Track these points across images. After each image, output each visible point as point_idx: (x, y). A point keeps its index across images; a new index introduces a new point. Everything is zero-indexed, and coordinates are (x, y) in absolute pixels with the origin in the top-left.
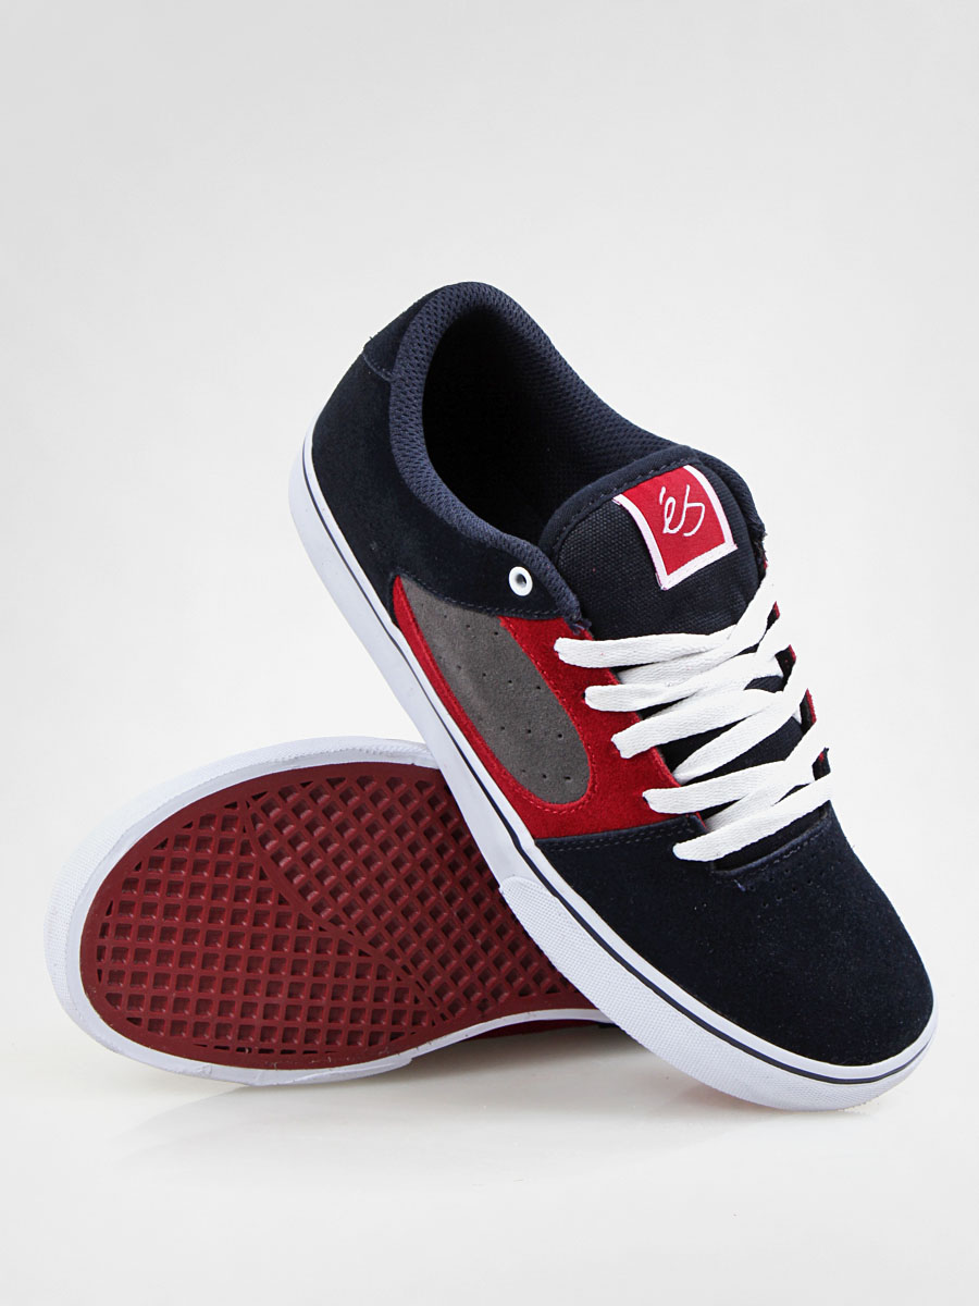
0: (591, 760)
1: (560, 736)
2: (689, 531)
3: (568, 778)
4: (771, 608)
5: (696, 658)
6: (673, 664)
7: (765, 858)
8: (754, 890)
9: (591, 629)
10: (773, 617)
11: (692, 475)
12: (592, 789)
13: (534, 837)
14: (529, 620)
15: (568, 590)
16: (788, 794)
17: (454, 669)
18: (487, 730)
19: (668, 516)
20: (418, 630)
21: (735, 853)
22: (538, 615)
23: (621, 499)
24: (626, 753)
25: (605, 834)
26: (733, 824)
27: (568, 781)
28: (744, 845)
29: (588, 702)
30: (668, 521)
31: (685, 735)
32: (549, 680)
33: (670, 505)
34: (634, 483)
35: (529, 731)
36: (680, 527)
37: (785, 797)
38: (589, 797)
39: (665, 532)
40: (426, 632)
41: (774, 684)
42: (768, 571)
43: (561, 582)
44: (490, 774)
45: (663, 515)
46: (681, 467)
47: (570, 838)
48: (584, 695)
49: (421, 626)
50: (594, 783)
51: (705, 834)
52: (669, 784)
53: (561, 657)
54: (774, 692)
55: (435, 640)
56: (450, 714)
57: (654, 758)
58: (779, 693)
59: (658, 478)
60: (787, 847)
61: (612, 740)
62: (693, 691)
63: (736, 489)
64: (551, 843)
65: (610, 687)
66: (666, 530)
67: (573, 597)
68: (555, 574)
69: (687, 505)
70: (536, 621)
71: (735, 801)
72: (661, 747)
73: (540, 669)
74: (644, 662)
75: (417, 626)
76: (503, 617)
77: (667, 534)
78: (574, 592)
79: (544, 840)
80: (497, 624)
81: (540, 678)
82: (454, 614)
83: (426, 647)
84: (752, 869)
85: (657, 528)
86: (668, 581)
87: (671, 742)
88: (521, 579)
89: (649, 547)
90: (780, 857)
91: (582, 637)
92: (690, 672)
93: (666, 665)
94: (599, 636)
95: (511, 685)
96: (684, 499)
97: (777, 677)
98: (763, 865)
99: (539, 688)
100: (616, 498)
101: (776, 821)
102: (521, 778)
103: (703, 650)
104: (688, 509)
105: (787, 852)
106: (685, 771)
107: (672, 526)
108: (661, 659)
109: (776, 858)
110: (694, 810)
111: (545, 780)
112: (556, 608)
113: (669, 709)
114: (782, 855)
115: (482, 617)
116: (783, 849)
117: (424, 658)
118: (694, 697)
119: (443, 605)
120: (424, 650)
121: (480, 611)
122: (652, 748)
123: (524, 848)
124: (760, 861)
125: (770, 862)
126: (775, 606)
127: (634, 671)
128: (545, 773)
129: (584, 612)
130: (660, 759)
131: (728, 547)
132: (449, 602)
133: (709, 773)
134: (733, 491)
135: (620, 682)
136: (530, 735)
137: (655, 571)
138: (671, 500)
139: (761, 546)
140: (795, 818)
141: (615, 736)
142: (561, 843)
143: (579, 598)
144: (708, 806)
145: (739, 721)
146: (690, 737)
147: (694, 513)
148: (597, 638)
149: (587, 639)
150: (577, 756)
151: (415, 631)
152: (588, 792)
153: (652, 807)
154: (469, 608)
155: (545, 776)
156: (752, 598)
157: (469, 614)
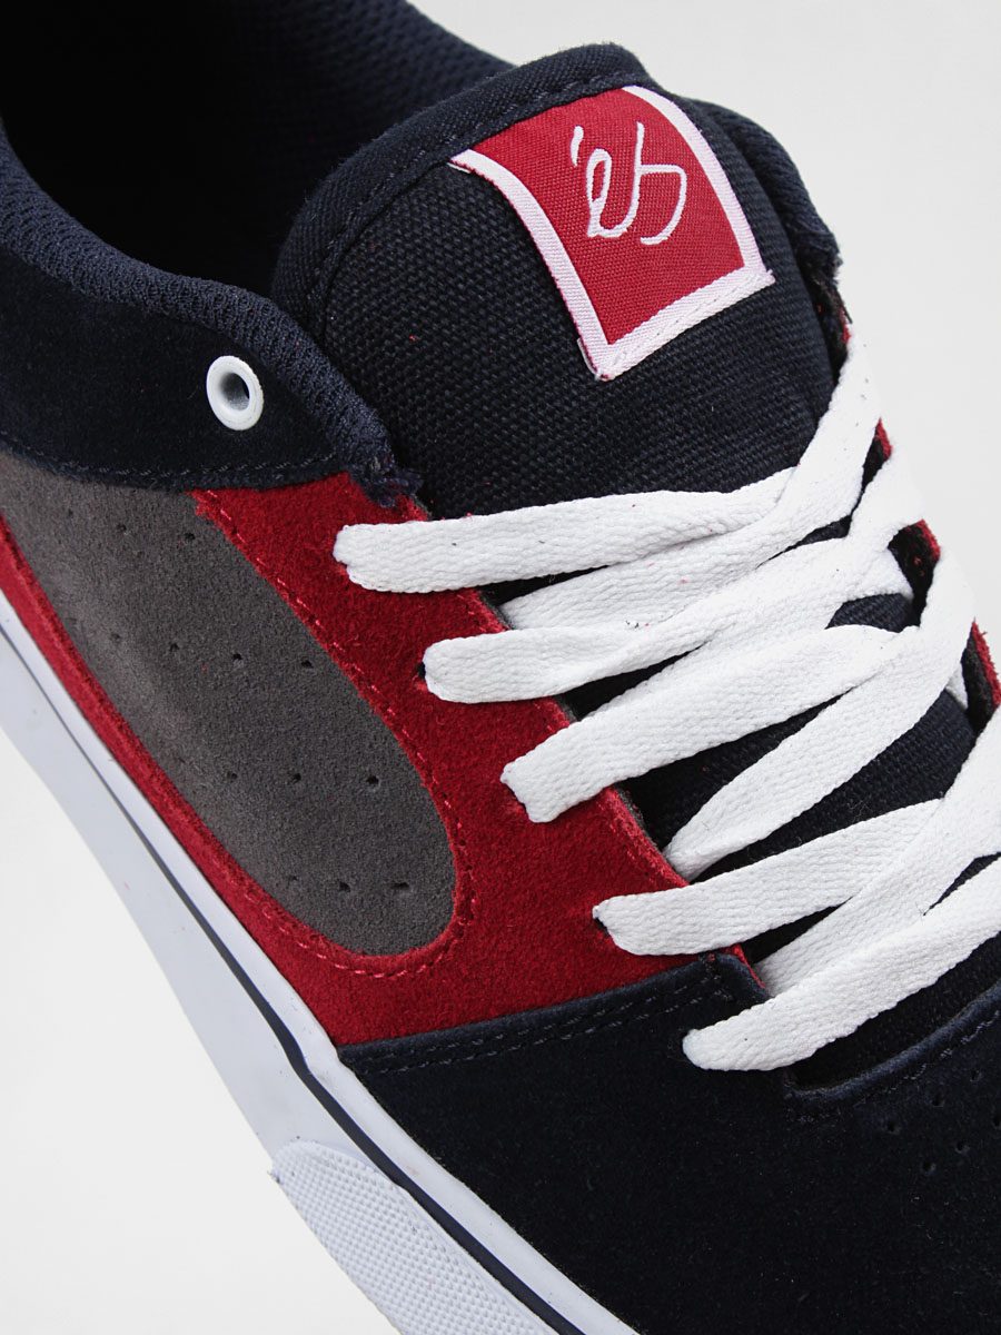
0: (455, 834)
1: (373, 780)
2: (654, 234)
3: (404, 886)
4: (871, 435)
5: (701, 548)
6: (640, 569)
7: (915, 1050)
8: (897, 1130)
9: (424, 496)
10: (878, 455)
11: (648, 105)
12: (464, 909)
13: (334, 1041)
14: (262, 490)
15: (353, 399)
16: (960, 881)
17: (107, 643)
18: (199, 786)
19: (596, 194)
20: (20, 563)
21: (840, 1041)
22: (285, 472)
23: (471, 159)
24: (542, 810)
25: (508, 1020)
26: (828, 970)
27: (403, 894)
28: (861, 1020)
29: (433, 686)
30: (597, 207)
31: (688, 750)
32: (329, 639)
33: (600, 168)
34: (502, 123)
35: (298, 777)
36: (629, 220)
37: (953, 888)
38: (458, 931)
39: (591, 234)
40: (36, 562)
41: (897, 613)
42: (855, 345)
43: (331, 379)
44: (220, 896)
45: (583, 192)
46: (617, 87)
47: (422, 1037)
48: (422, 670)
49: (25, 551)
50: (468, 892)
51: (762, 999)
52: (656, 878)
53: (355, 577)
54: (898, 629)
55: (56, 578)
56: (116, 758)
57: (612, 815)
58: (910, 630)
59: (562, 109)
60: (968, 1013)
61: (502, 779)
62: (701, 635)
63: (761, 158)
64: (376, 1054)
65: (484, 637)
66: (595, 229)
67: (366, 416)
68: (315, 360)
69: (640, 170)
70: (281, 488)
71: (830, 910)
72: (629, 786)
73: (303, 613)
74: (569, 569)
75: (15, 550)
76: (202, 491)
77: (598, 237)
78: (370, 403)
79: (359, 1047)
80: (190, 509)
81: (307, 637)
82: (85, 500)
83: (41, 601)
84: (888, 1079)
85: (569, 224)
86: (612, 358)
87: (652, 772)
88: (235, 387)
89: (555, 274)
90: (953, 1041)
91: (398, 516)
92: (688, 586)
93: (625, 572)
94: (442, 507)
95: (239, 664)
96: (632, 155)
97: (899, 595)
98: (913, 1065)
99: (307, 664)
100: (457, 159)
101: (937, 950)
102: (290, 896)
103: (719, 528)
104: (645, 179)
105: (970, 1027)
106: (695, 842)
107: (608, 220)
108: (611, 559)
109: (944, 1043)
110: (729, 939)
111: (348, 897)
112: (328, 449)
113: (641, 687)
114: (958, 1034)
115: (149, 498)
116: (958, 1021)
117: (42, 628)
118: (703, 653)
119: (60, 483)
120: (38, 610)
121: (143, 484)
122: (605, 790)
123: (315, 1072)
124: (905, 1055)
125: (931, 1055)
126: (879, 429)
127: (543, 595)
128: (344, 879)
129: (403, 453)
130: (628, 817)
131: (751, 277)
132: (70, 473)
133: (759, 843)
134: (752, 163)
135: (508, 625)
136: (300, 786)
137: (578, 336)
138: (600, 156)
139: (833, 288)
140: (982, 940)
141: (508, 767)
142: (401, 1051)
143: (382, 416)
144: (764, 928)
145: (824, 706)
146: (701, 755)
147: (659, 191)
148: (437, 514)
149: (416, 518)
150: (421, 828)
151: (13, 563)
152: (454, 917)
153: (621, 942)
154: (118, 482)
155: (344, 887)
156: (826, 409)
157: (120, 495)
